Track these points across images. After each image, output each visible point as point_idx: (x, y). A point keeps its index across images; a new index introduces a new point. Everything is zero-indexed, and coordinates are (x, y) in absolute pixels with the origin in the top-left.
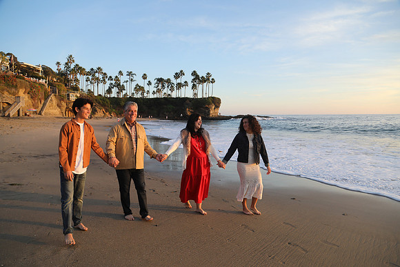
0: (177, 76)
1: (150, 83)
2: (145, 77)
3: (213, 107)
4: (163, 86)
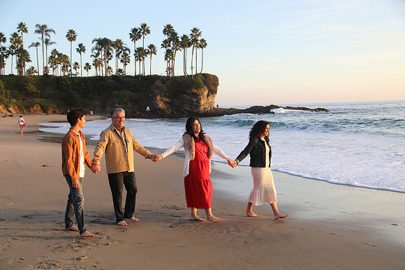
0: (136, 34)
1: (81, 49)
2: (71, 36)
3: (206, 93)
4: (108, 54)
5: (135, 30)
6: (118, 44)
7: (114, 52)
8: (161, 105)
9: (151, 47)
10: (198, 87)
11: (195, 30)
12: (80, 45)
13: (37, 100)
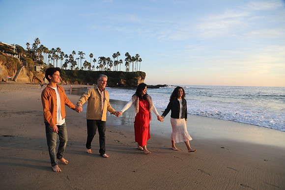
0: (115, 56)
2: (91, 56)
3: (140, 79)
4: (105, 63)
5: (114, 54)
6: (108, 59)
7: (107, 62)
8: (123, 83)
9: (121, 60)
10: (137, 76)
11: (137, 55)
12: (94, 59)
13: (77, 79)
